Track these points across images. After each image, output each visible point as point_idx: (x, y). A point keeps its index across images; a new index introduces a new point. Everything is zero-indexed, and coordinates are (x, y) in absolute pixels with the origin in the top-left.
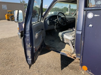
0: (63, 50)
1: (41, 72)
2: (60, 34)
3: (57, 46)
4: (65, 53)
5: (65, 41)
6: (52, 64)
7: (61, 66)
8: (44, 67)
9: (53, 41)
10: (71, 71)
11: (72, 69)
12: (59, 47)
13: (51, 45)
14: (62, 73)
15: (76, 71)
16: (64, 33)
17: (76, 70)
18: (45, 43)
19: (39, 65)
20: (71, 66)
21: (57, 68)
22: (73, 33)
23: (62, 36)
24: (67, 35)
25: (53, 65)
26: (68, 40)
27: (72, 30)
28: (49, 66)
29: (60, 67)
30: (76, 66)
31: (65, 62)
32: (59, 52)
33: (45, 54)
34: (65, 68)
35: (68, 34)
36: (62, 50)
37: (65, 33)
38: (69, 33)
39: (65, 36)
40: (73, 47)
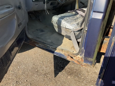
0: (59, 47)
1: (22, 83)
2: (55, 19)
3: (49, 41)
4: (63, 53)
5: (63, 33)
6: (41, 67)
7: (55, 71)
8: (27, 73)
9: (42, 31)
10: (69, 77)
11: (70, 75)
12: (52, 42)
13: (38, 38)
14: (56, 82)
15: (76, 78)
16: (62, 18)
17: (76, 76)
18: (27, 34)
19: (18, 70)
20: (69, 68)
21: (47, 74)
22: (77, 18)
23: (59, 23)
24: (68, 22)
25: (42, 69)
26: (68, 31)
27: (74, 13)
28: (36, 71)
29: (53, 71)
30: (76, 68)
31: (61, 63)
32: (53, 52)
33: (30, 51)
34: (60, 74)
35: (69, 20)
36: (57, 48)
37: (64, 17)
38: (71, 18)
39: (65, 24)
40: (78, 43)
